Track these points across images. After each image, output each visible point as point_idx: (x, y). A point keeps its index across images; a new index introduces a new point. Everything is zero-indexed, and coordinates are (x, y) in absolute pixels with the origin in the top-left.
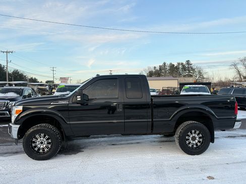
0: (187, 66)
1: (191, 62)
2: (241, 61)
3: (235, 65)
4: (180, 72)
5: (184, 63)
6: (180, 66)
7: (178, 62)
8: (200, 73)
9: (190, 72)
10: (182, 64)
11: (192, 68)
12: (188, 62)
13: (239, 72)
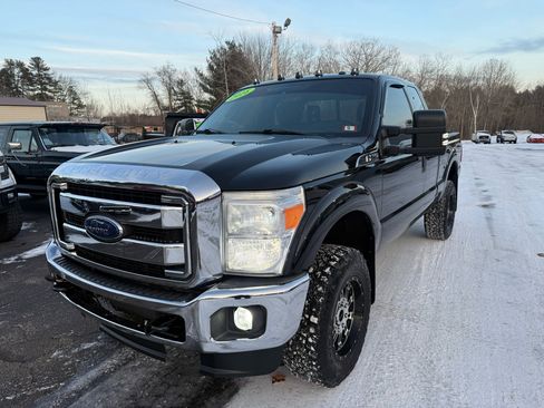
0: (35, 72)
1: (47, 64)
2: (159, 73)
3: (148, 81)
4: (16, 87)
5: (27, 64)
6: (16, 71)
7: (9, 58)
8: (71, 91)
9: (46, 89)
10: (20, 65)
11: (49, 79)
12: (37, 61)
13: (156, 96)
